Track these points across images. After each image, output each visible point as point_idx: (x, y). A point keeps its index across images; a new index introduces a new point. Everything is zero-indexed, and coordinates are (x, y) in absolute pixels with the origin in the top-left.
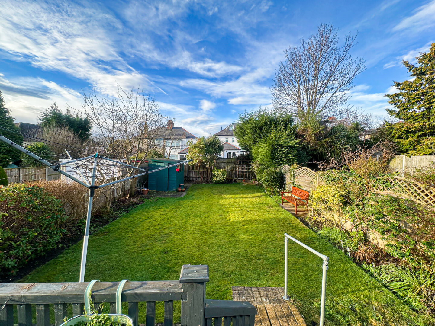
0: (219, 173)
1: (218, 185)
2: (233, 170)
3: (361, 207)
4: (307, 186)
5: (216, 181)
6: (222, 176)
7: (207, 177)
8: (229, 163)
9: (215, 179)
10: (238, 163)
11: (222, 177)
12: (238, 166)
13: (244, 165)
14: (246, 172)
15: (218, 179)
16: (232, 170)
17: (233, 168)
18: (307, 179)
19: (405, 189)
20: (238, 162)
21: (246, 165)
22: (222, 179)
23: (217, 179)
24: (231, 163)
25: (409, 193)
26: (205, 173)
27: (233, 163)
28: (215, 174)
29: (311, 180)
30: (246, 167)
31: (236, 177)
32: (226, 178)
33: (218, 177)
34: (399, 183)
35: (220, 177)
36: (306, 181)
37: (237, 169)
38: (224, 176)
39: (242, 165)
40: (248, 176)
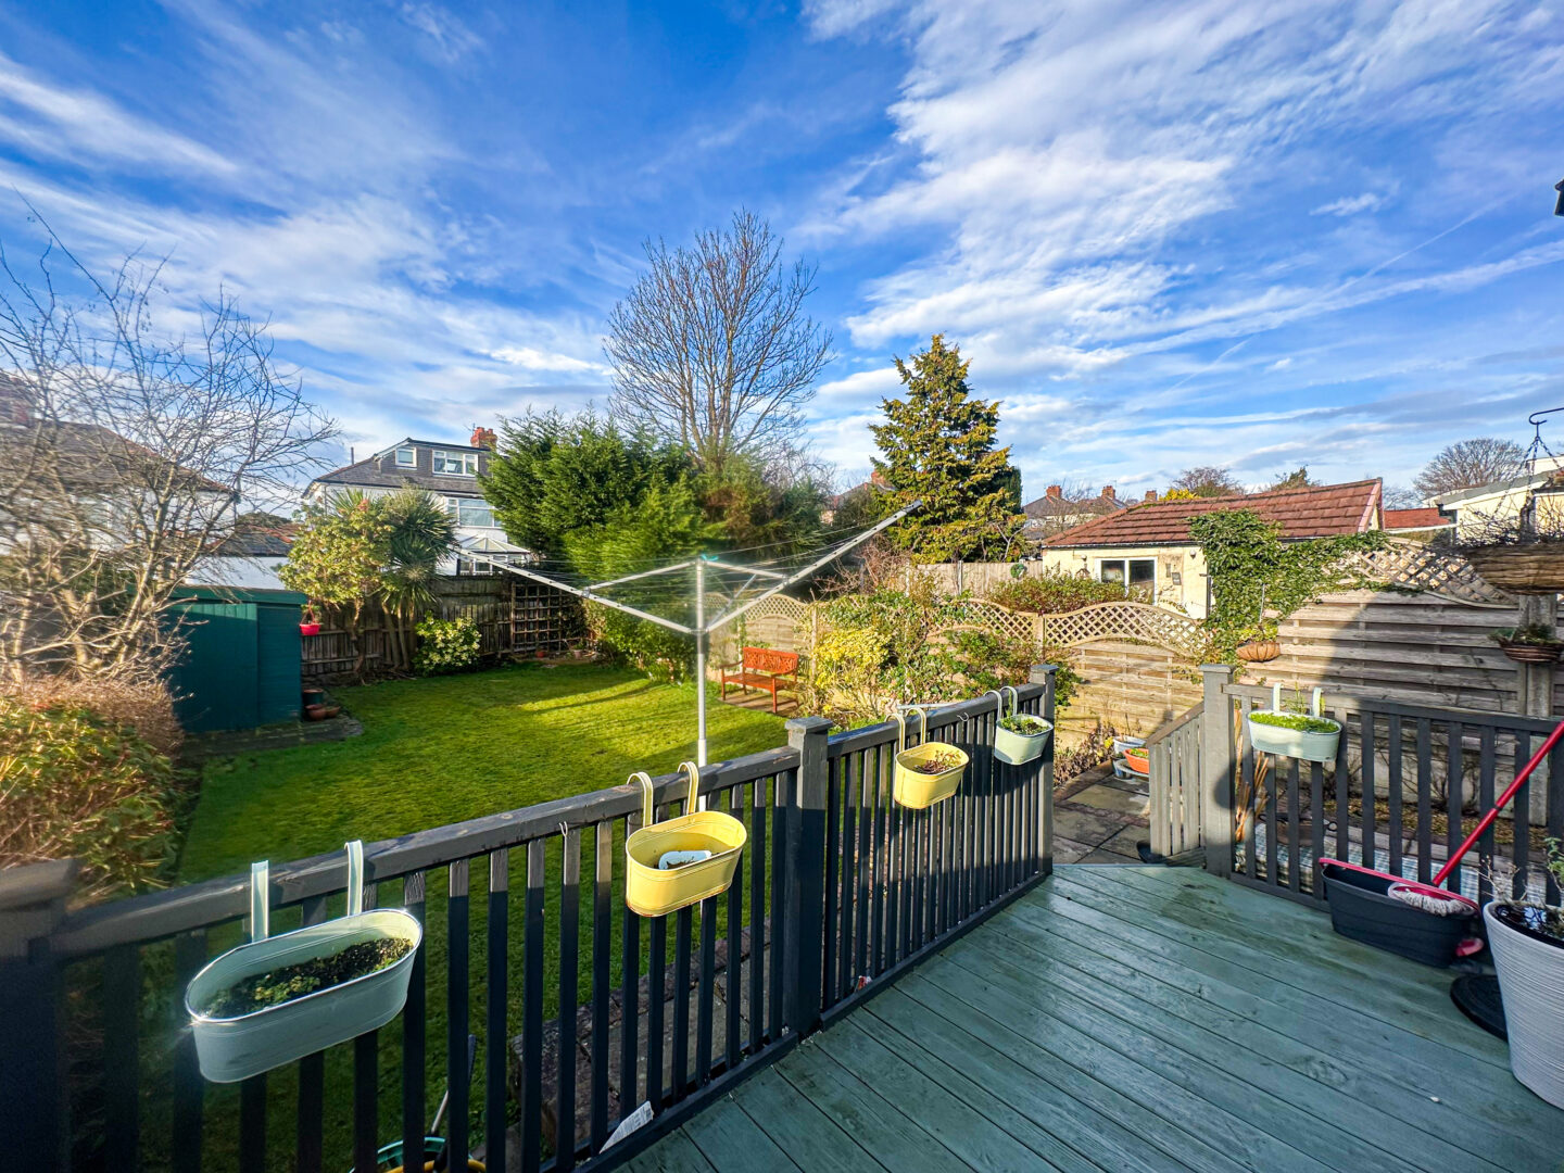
0: (451, 634)
1: (447, 680)
2: (494, 621)
3: (916, 663)
4: (783, 642)
5: (438, 665)
6: (463, 644)
7: (385, 654)
8: (477, 595)
9: (436, 658)
10: (513, 594)
11: (465, 647)
12: (513, 605)
13: (534, 600)
14: (542, 624)
15: (448, 658)
16: (490, 621)
17: (496, 612)
18: (782, 622)
19: (984, 619)
20: (513, 589)
21: (541, 599)
22: (464, 657)
23: (442, 655)
24: (486, 594)
25: (989, 624)
26: (371, 639)
27: (491, 594)
28: (434, 638)
29: (796, 624)
30: (541, 606)
31: (507, 644)
32: (477, 651)
33: (447, 648)
34: (976, 610)
35: (455, 650)
36: (782, 630)
37: (509, 616)
38: (470, 643)
39: (529, 600)
40: (552, 638)
